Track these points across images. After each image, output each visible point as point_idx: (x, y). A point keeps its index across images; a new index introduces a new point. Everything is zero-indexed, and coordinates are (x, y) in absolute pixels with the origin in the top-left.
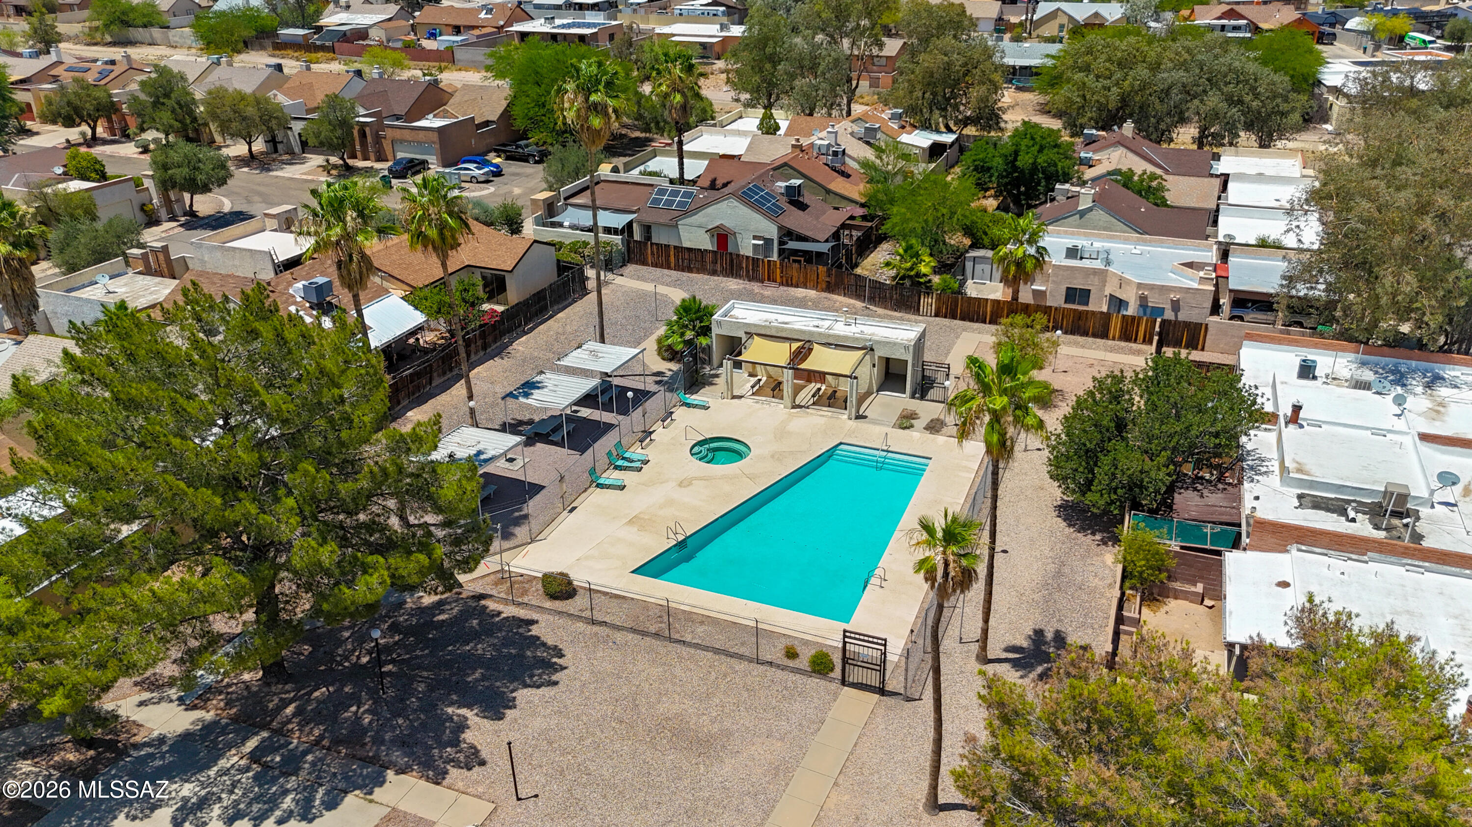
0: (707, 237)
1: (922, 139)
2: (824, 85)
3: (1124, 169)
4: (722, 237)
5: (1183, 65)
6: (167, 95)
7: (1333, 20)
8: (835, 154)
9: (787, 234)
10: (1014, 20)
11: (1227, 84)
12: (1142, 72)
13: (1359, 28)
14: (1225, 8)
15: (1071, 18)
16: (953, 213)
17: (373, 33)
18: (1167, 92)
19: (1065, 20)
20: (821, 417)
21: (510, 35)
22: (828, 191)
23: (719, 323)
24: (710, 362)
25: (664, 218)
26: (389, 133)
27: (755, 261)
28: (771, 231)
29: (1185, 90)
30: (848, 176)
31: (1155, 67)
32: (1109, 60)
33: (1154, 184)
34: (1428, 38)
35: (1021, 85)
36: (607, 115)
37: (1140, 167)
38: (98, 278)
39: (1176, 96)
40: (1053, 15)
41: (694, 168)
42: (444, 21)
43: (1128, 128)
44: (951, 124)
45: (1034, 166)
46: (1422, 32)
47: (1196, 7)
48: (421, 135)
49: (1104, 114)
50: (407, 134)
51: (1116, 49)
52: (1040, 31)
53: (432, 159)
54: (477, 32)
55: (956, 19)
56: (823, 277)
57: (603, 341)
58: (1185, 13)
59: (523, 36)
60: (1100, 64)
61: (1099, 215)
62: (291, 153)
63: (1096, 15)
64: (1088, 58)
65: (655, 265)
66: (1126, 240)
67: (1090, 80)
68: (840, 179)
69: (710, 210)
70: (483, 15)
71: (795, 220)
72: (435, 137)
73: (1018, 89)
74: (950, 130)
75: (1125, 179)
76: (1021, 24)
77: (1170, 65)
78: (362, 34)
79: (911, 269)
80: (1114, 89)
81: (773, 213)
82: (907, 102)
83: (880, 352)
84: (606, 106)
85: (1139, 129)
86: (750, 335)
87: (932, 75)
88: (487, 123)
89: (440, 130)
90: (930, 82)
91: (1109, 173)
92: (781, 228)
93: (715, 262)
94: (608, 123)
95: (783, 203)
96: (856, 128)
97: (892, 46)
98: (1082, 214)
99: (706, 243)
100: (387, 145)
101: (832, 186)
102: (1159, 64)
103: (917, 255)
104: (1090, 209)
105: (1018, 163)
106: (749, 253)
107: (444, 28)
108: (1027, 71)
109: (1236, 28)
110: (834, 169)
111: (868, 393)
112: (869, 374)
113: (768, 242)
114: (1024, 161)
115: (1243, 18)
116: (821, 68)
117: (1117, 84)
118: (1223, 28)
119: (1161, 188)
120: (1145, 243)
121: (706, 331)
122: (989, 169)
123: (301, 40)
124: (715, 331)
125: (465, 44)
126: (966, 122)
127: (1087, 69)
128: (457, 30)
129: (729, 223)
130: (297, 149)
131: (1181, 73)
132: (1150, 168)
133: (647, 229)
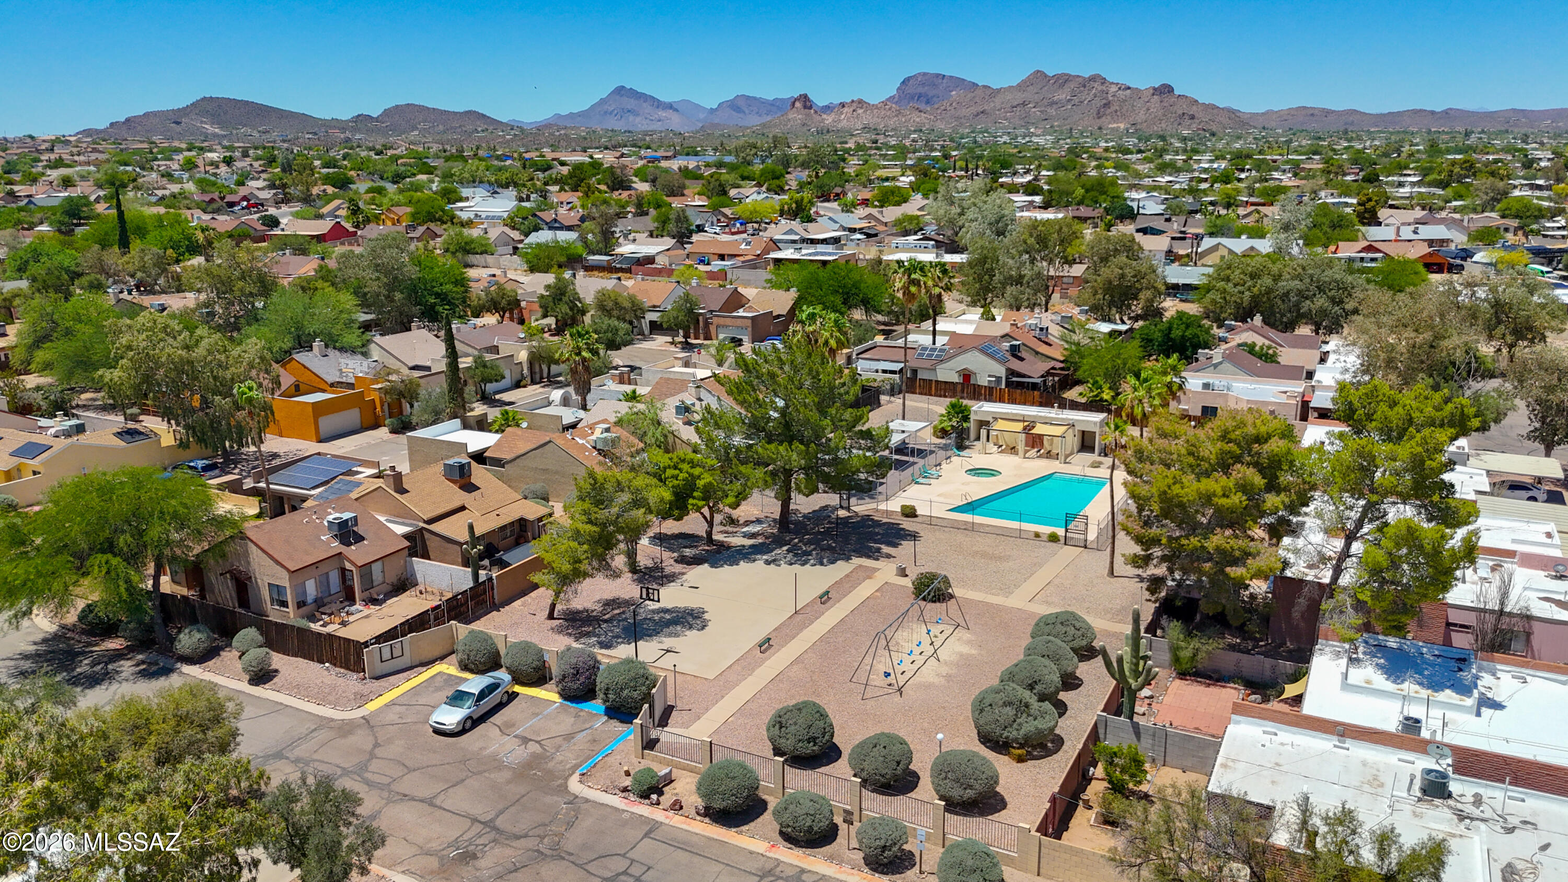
0: (956, 375)
1: (1105, 328)
2: (1028, 290)
3: (1249, 342)
4: (967, 376)
5: (1299, 277)
6: (563, 294)
7: (1463, 254)
8: (1042, 329)
9: (1011, 373)
10: (1182, 252)
11: (1330, 290)
12: (1268, 281)
13: (1484, 261)
14: (1366, 244)
15: (1231, 251)
16: (1125, 364)
17: (658, 259)
18: (1287, 294)
19: (1225, 253)
20: (1044, 463)
21: (767, 262)
22: (1037, 353)
23: (976, 412)
24: (968, 438)
25: (927, 364)
26: (715, 320)
27: (991, 389)
28: (1001, 371)
29: (1300, 293)
30: (1050, 345)
31: (1277, 278)
32: (1243, 273)
33: (1271, 352)
34: (1545, 269)
35: (1184, 297)
36: (919, 286)
37: (1260, 341)
38: (606, 381)
39: (1294, 298)
40: (1215, 248)
41: (941, 340)
42: (712, 251)
43: (1258, 319)
44: (1125, 318)
45: (1183, 337)
46: (1542, 264)
47: (1340, 243)
48: (739, 322)
49: (1241, 311)
50: (728, 321)
51: (1248, 265)
52: (1204, 261)
53: (746, 339)
54: (741, 259)
55: (1128, 244)
56: (1037, 398)
57: (904, 418)
58: (1332, 248)
59: (778, 261)
60: (1236, 275)
61: (1227, 366)
62: (643, 334)
63: (1252, 248)
64: (1229, 272)
65: (921, 394)
66: (1244, 381)
67: (1229, 287)
68: (1045, 346)
69: (959, 358)
70: (743, 246)
71: (1016, 365)
72: (749, 322)
73: (1182, 300)
74: (1123, 322)
75: (1250, 349)
76: (1188, 255)
77: (1288, 277)
78: (650, 260)
79: (1097, 396)
80: (1247, 293)
81: (1002, 361)
82: (1092, 301)
83: (1078, 428)
84: (919, 281)
85: (1265, 321)
86: (995, 419)
87: (1110, 282)
88: (779, 316)
89: (753, 318)
90: (1109, 288)
91: (1239, 345)
92: (1008, 370)
93: (963, 391)
94: (920, 291)
95: (1008, 355)
96: (1054, 317)
97: (1078, 270)
98: (1216, 366)
99: (955, 378)
100: (712, 329)
101: (1039, 350)
102: (1280, 276)
103: (1101, 388)
104: (1221, 363)
105: (1172, 336)
106: (986, 384)
107: (712, 257)
108: (1188, 287)
109: (1373, 260)
110: (1040, 339)
111: (1071, 454)
112: (1073, 441)
113: (999, 379)
114: (1176, 333)
115: (1379, 251)
116: (1026, 279)
117: (1249, 289)
118: (1362, 259)
119: (1275, 355)
120: (1257, 383)
121: (966, 419)
122: (1151, 340)
123: (605, 264)
124: (973, 417)
125: (734, 267)
126: (1136, 319)
127: (1228, 279)
128: (722, 257)
129: (971, 367)
130: (647, 332)
131: (1297, 282)
132: (1267, 342)
133: (915, 372)
